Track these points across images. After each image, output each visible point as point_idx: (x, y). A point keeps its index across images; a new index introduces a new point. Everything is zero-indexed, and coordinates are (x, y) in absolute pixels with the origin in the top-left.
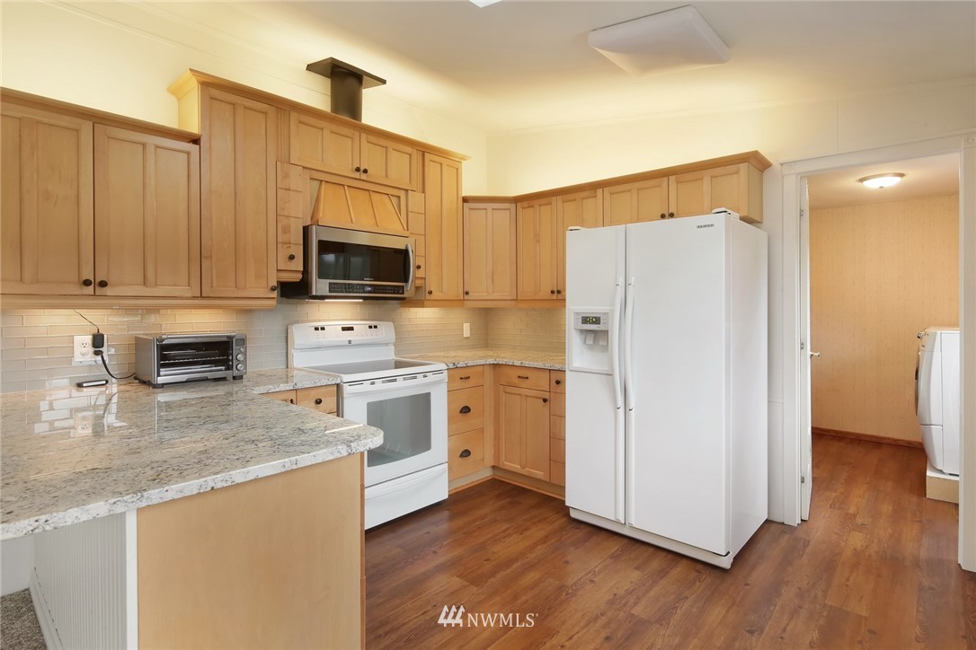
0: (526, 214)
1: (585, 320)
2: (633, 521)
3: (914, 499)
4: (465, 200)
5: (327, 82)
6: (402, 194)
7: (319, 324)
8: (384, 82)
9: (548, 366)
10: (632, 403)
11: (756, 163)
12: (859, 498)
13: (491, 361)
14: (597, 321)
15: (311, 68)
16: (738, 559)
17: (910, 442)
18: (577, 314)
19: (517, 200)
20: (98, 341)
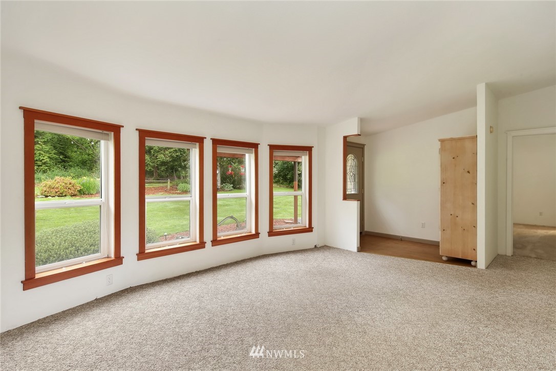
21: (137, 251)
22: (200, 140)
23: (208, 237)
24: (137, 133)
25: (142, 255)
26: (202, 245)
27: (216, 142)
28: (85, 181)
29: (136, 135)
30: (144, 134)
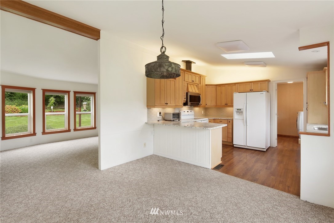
0: (218, 88)
1: (238, 110)
2: (248, 145)
3: (296, 144)
4: (206, 85)
5: (185, 63)
6: (197, 85)
7: (184, 111)
8: (195, 63)
9: (227, 119)
10: (248, 124)
11: (268, 81)
12: (286, 144)
13: (213, 118)
14: (240, 110)
15: (182, 61)
16: (267, 150)
17: (296, 136)
18: (236, 108)
19: (216, 85)
20: (160, 113)
21: (42, 131)
22: (68, 92)
23: (72, 127)
24: (42, 90)
25: (44, 133)
26: (69, 130)
27: (75, 93)
28: (23, 108)
29: (42, 91)
30: (44, 91)
